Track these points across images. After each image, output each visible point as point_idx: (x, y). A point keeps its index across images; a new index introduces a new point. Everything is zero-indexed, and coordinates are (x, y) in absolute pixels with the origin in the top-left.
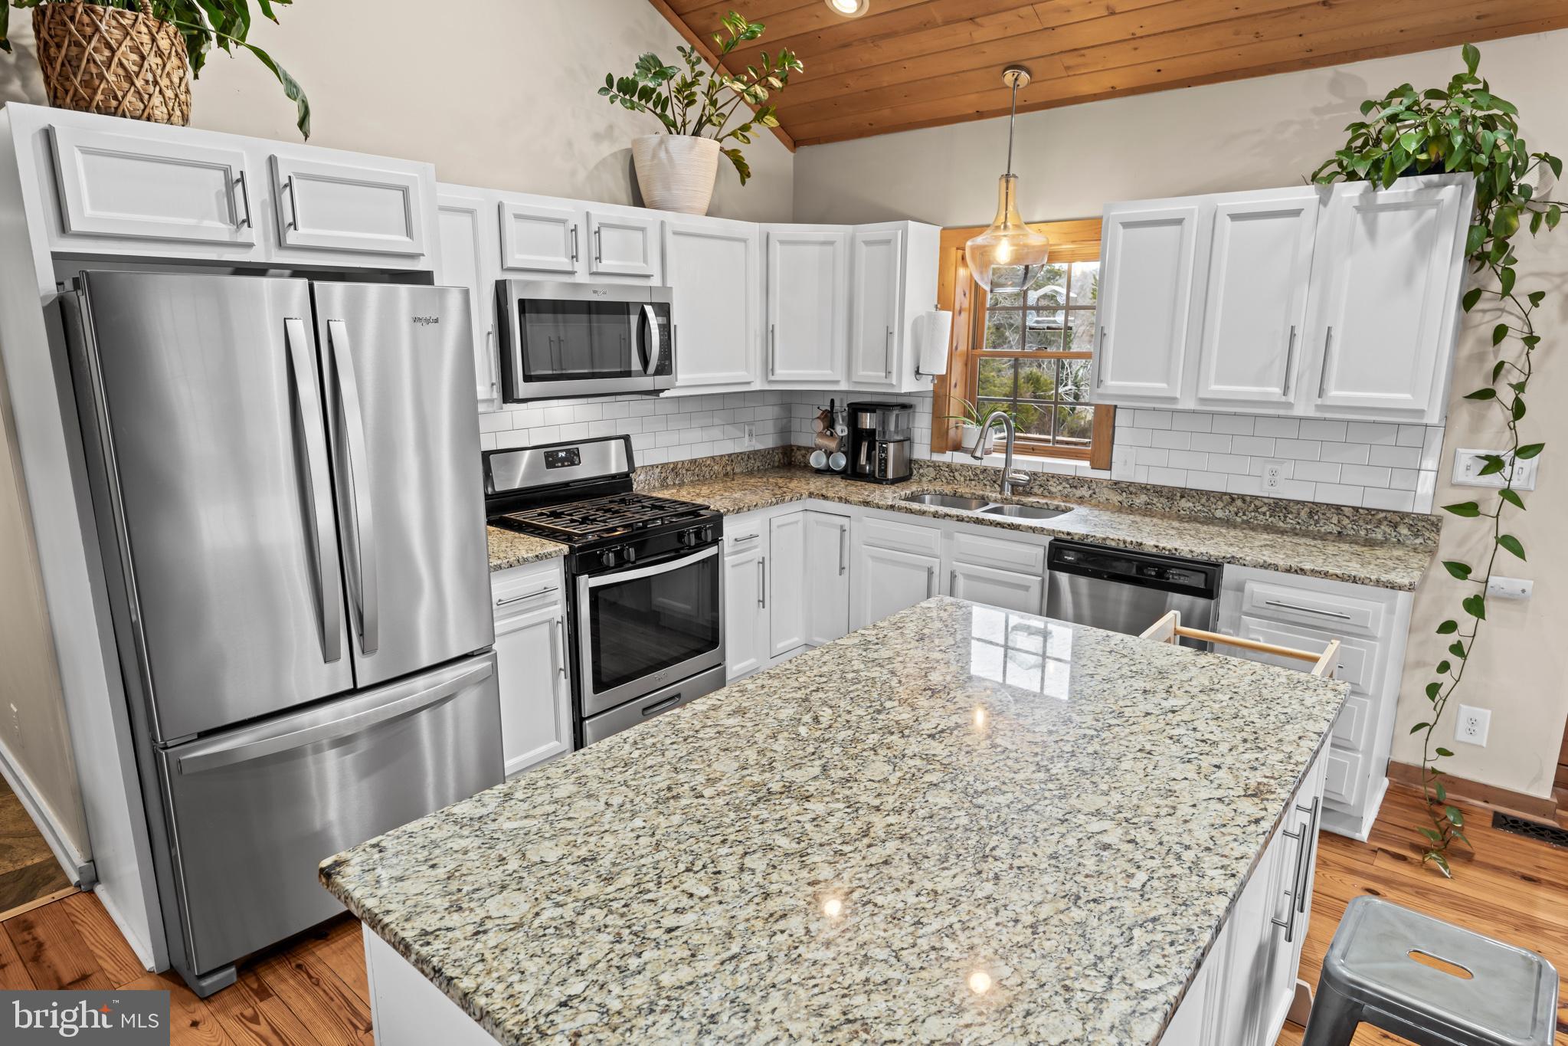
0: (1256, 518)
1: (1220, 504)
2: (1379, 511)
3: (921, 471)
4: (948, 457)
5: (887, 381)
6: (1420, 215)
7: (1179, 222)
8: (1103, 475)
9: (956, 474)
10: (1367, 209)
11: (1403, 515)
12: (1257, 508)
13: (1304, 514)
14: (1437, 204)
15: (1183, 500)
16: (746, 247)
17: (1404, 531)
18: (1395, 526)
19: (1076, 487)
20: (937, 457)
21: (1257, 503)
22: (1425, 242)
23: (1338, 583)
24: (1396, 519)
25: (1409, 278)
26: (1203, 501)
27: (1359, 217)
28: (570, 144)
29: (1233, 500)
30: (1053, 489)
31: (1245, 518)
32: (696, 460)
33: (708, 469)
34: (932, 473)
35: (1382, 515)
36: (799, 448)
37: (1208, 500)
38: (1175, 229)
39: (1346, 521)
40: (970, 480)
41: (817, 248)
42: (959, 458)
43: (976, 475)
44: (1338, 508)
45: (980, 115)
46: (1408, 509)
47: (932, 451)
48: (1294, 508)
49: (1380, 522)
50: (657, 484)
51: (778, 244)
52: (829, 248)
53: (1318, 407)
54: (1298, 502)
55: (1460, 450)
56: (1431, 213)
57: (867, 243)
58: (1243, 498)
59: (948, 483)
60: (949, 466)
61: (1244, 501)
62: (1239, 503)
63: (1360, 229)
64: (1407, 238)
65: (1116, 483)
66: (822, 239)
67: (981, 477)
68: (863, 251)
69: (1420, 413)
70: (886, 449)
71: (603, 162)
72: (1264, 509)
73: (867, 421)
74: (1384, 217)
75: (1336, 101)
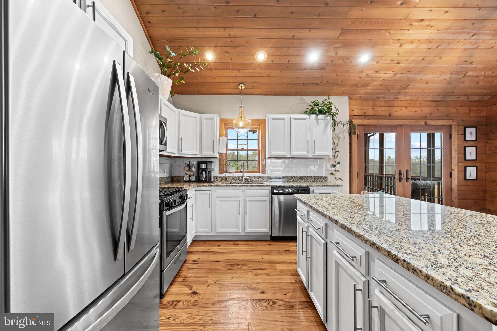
0: (297, 181)
1: (290, 179)
2: (318, 176)
3: (217, 179)
4: (224, 175)
5: (214, 154)
6: (325, 121)
7: (284, 119)
8: (264, 175)
9: (227, 179)
10: (317, 120)
11: (322, 177)
12: (297, 178)
13: (306, 179)
14: (327, 119)
17: (322, 180)
18: (321, 179)
19: (259, 179)
20: (221, 175)
21: (297, 177)
22: (326, 125)
23: (331, 187)
24: (321, 178)
25: (325, 132)
26: (287, 178)
27: (315, 121)
29: (292, 177)
30: (253, 180)
34: (220, 179)
35: (318, 177)
36: (175, 177)
37: (288, 178)
38: (283, 121)
39: (313, 179)
40: (231, 180)
41: (192, 118)
42: (227, 175)
43: (233, 178)
44: (311, 177)
45: (228, 94)
46: (322, 176)
47: (219, 174)
48: (304, 178)
49: (318, 178)
51: (182, 115)
52: (195, 119)
53: (313, 156)
54: (304, 176)
55: (328, 164)
56: (326, 121)
57: (206, 119)
58: (294, 177)
59: (225, 181)
60: (225, 177)
61: (295, 177)
62: (294, 178)
63: (316, 123)
64: (323, 125)
65: (268, 177)
66: (194, 116)
67: (234, 179)
68: (204, 121)
69: (329, 156)
70: (211, 173)
72: (298, 179)
73: (203, 166)
74: (319, 121)
75: (301, 102)
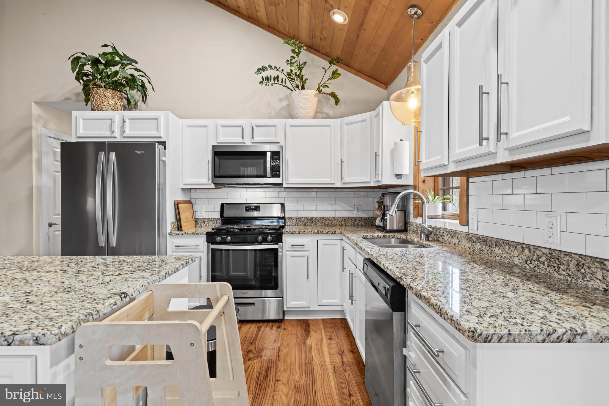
0: (539, 267)
1: (516, 253)
3: (410, 228)
4: (418, 220)
8: (464, 229)
13: (572, 266)
15: (497, 248)
16: (331, 128)
19: (453, 237)
20: (415, 220)
21: (538, 252)
28: (269, 104)
29: (524, 249)
31: (531, 265)
32: (323, 217)
33: (330, 222)
37: (510, 249)
41: (360, 124)
47: (414, 217)
48: (565, 260)
50: (302, 224)
51: (345, 125)
52: (364, 123)
54: (567, 254)
57: (375, 117)
58: (529, 246)
61: (530, 250)
62: (527, 252)
66: (361, 119)
68: (375, 120)
71: (283, 108)
72: (543, 259)
